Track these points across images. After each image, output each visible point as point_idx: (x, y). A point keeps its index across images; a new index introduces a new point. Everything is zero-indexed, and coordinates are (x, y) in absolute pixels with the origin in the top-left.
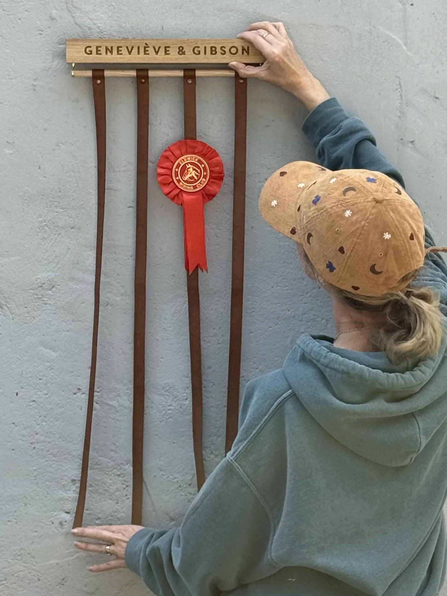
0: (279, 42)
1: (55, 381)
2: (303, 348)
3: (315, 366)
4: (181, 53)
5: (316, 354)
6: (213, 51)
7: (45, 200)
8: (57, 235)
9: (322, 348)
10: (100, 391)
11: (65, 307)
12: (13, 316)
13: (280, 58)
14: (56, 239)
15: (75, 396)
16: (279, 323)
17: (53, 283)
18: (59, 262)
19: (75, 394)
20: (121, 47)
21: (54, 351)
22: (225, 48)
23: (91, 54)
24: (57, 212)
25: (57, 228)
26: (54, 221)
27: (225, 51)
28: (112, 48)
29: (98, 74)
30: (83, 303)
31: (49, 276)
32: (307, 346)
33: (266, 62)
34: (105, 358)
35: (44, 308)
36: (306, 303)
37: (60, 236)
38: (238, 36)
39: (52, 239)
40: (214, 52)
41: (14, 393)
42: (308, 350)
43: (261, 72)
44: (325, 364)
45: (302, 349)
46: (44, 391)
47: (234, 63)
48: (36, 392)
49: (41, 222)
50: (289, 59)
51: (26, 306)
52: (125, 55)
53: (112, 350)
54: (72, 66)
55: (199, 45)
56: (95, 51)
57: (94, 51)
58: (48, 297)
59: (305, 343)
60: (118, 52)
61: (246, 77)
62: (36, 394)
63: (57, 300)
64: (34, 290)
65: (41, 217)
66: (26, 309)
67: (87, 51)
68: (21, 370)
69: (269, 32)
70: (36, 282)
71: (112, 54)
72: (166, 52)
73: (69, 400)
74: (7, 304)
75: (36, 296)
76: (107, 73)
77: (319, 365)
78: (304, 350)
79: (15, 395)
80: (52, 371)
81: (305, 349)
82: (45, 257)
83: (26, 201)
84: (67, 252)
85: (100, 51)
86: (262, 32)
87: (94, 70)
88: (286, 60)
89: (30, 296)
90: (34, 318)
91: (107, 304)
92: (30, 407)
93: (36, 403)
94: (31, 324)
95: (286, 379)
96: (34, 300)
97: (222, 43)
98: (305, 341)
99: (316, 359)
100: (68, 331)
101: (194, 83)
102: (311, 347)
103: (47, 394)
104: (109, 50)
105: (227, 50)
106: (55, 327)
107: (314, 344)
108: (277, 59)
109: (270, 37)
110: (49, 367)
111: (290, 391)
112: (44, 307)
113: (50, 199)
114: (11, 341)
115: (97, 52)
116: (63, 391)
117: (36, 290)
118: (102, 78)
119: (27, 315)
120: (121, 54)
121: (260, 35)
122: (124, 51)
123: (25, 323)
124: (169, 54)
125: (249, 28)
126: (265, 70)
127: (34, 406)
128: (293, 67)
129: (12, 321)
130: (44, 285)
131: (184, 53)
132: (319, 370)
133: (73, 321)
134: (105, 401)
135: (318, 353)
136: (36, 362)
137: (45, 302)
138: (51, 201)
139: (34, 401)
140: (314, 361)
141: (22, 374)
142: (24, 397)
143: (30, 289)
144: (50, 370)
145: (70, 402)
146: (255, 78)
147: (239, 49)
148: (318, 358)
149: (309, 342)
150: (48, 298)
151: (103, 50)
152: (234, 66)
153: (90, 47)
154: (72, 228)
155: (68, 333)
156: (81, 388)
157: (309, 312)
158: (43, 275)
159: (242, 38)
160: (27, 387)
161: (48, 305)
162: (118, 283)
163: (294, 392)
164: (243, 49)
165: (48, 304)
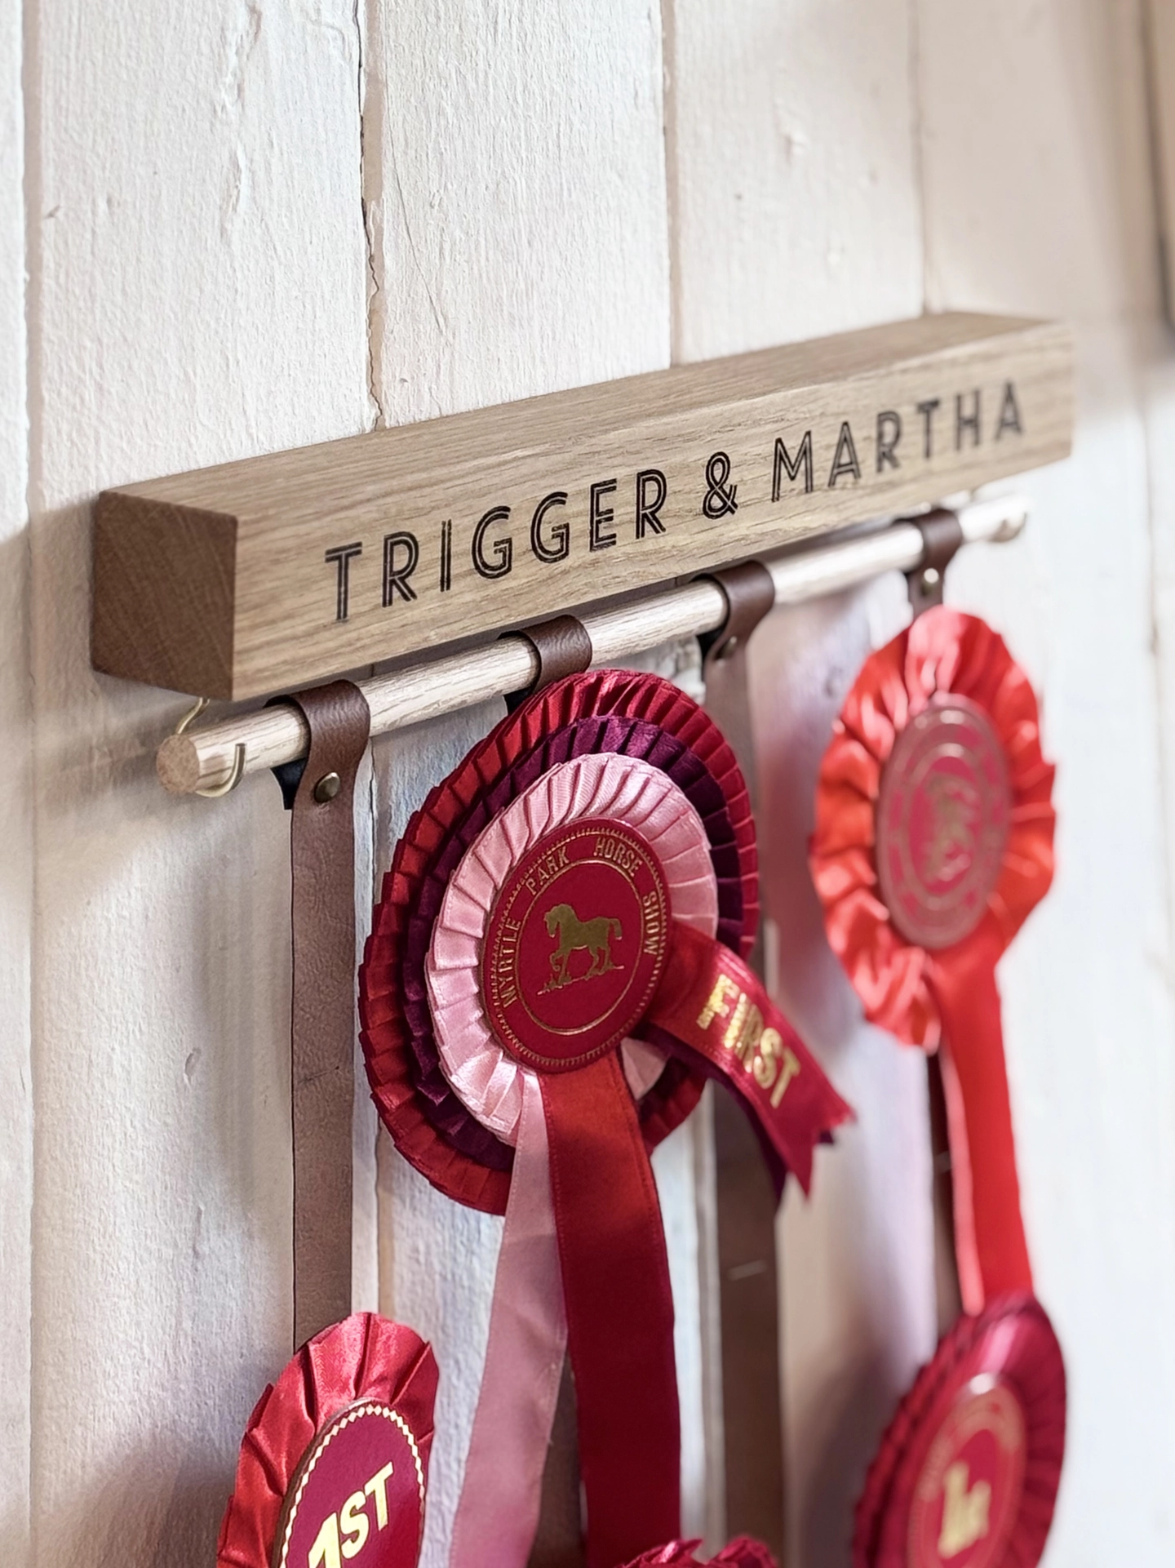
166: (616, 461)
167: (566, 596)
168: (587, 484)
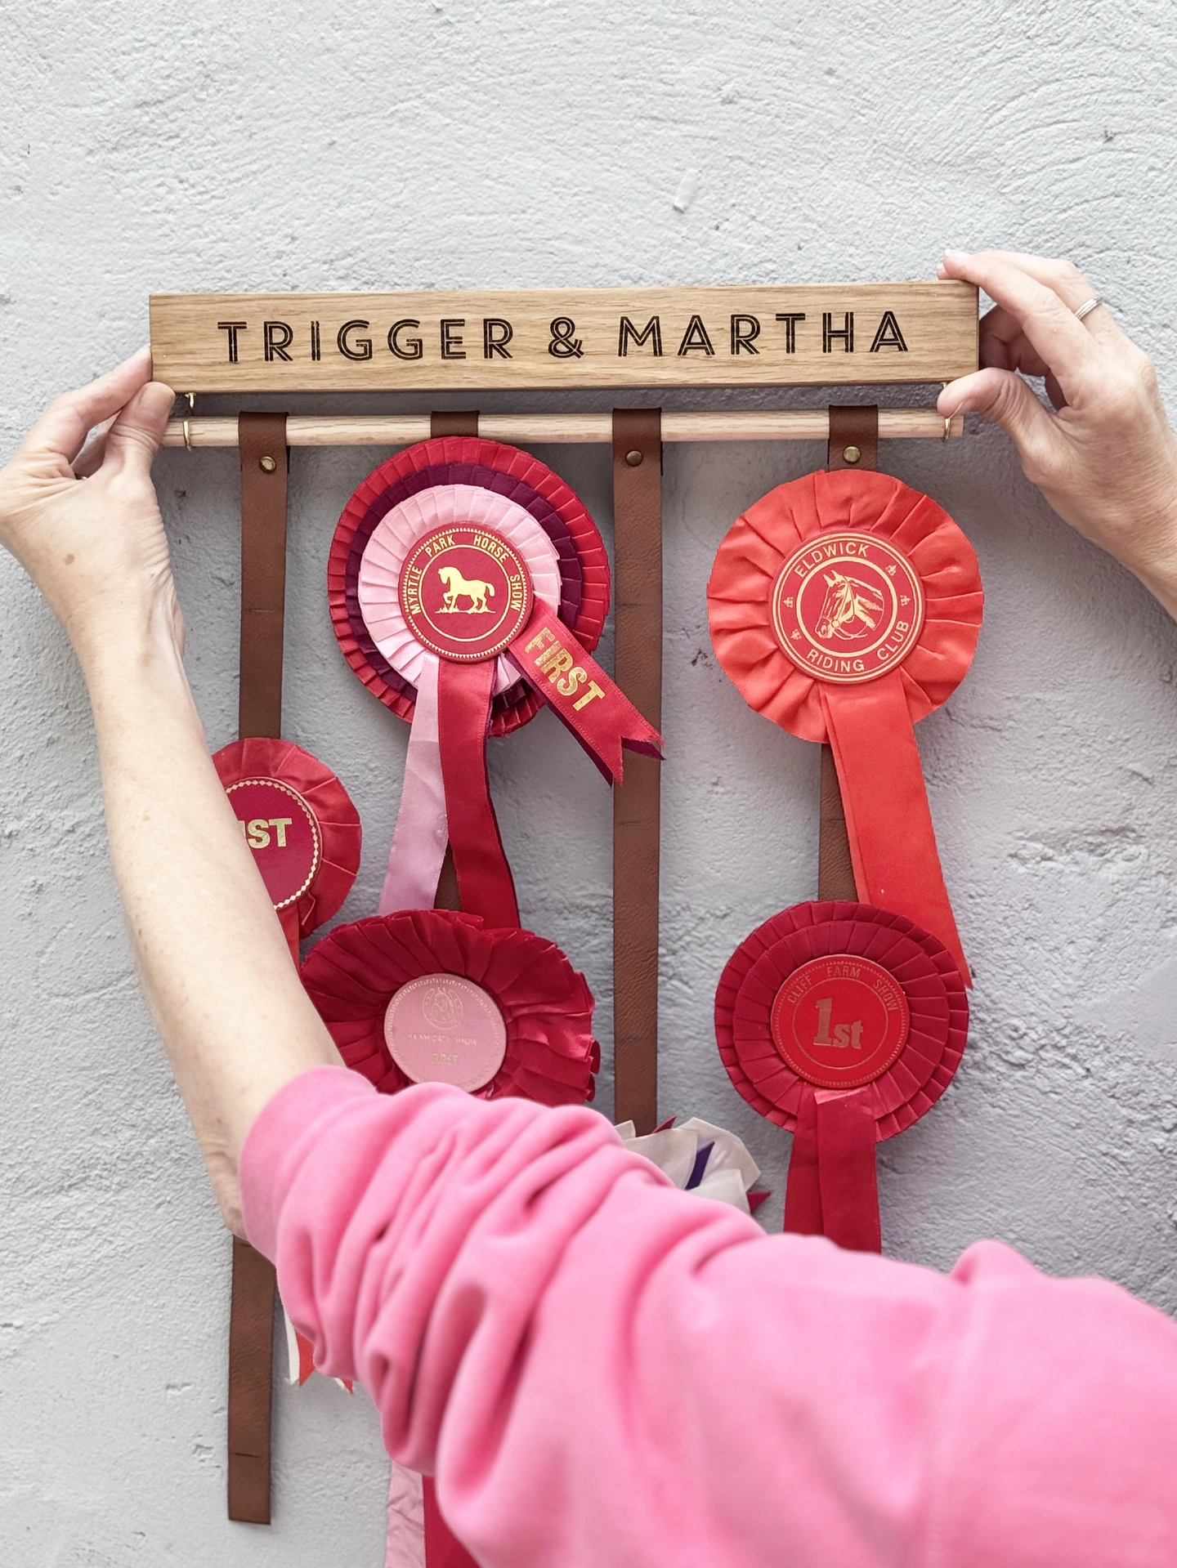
166: (463, 309)
167: (420, 381)
168: (439, 318)
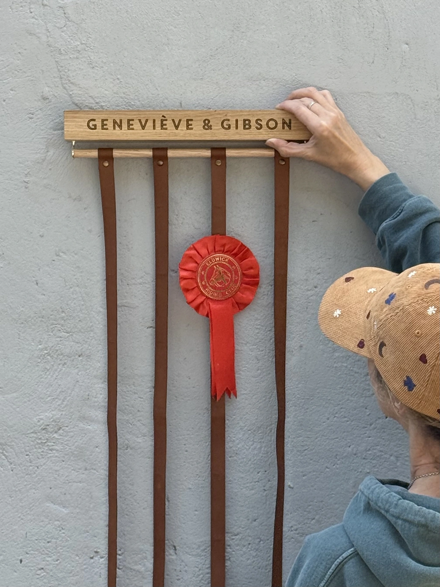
0: (327, 112)
1: (67, 543)
2: (367, 494)
3: (383, 518)
4: (206, 127)
5: (384, 503)
6: (247, 124)
7: (45, 323)
8: (61, 365)
9: (392, 495)
10: (122, 553)
11: (75, 452)
12: (12, 466)
13: (330, 132)
14: (61, 370)
15: (92, 561)
16: (339, 462)
17: (59, 424)
18: (65, 398)
19: (92, 558)
20: (133, 120)
21: (64, 507)
22: (261, 120)
23: (95, 129)
24: (61, 337)
25: (61, 357)
26: (57, 348)
27: (261, 125)
28: (121, 121)
29: (104, 153)
30: (97, 447)
31: (54, 415)
32: (372, 492)
33: (313, 137)
34: (127, 513)
35: (50, 455)
36: (369, 437)
37: (65, 366)
38: (278, 106)
39: (56, 370)
40: (247, 127)
41: (17, 560)
42: (373, 497)
43: (308, 150)
44: (395, 514)
45: (366, 496)
46: (54, 557)
47: (273, 140)
48: (45, 558)
49: (42, 350)
50: (341, 133)
51: (28, 453)
52: (137, 130)
53: (135, 504)
54: (72, 144)
55: (228, 118)
56: (101, 125)
57: (99, 125)
58: (54, 441)
59: (369, 489)
60: (128, 126)
61: (288, 156)
62: (44, 561)
63: (66, 445)
64: (36, 433)
65: (40, 344)
66: (27, 457)
67: (91, 125)
68: (25, 532)
69: (316, 101)
70: (38, 424)
71: (121, 129)
72: (188, 126)
73: (85, 566)
74: (4, 452)
75: (39, 441)
76: (116, 153)
77: (388, 516)
78: (369, 498)
79: (19, 562)
80: (63, 531)
81: (370, 496)
82: (48, 393)
83: (22, 325)
84: (75, 386)
85: (106, 125)
86: (307, 100)
87: (100, 150)
88: (337, 134)
89: (32, 441)
90: (38, 468)
91: (126, 447)
92: (38, 576)
93: (45, 572)
94: (35, 475)
95: (348, 536)
96: (37, 446)
97: (257, 115)
98: (370, 485)
99: (384, 509)
100: (80, 482)
101: (224, 165)
102: (378, 493)
103: (57, 561)
104: (118, 124)
105: (264, 123)
106: (63, 478)
107: (382, 489)
108: (326, 133)
109: (317, 107)
110: (59, 527)
111: (352, 549)
112: (50, 453)
113: (51, 322)
114: (11, 497)
115: (102, 126)
116: (77, 555)
117: (39, 434)
118: (111, 159)
119: (30, 464)
120: (133, 129)
121: (304, 105)
122: (136, 125)
123: (27, 474)
124: (192, 129)
125: (290, 96)
126: (312, 147)
127: (42, 574)
128: (346, 142)
129: (12, 472)
130: (48, 427)
131: (210, 128)
132: (389, 522)
133: (86, 469)
134: (129, 566)
135: (387, 502)
136: (43, 521)
137: (51, 448)
138: (52, 324)
139: (42, 569)
140: (383, 512)
141: (26, 537)
142: (30, 564)
143: (32, 433)
144: (60, 531)
145: (87, 568)
146: (301, 159)
147: (278, 122)
148: (387, 507)
149: (375, 486)
150: (54, 443)
151: (110, 124)
152: (272, 143)
153: (94, 120)
154: (79, 356)
155: (81, 485)
156: (98, 550)
157: (375, 448)
158: (47, 414)
159: (283, 109)
160: (32, 552)
161: (54, 452)
162: (139, 421)
163: (356, 551)
164: (284, 123)
165: (55, 450)
